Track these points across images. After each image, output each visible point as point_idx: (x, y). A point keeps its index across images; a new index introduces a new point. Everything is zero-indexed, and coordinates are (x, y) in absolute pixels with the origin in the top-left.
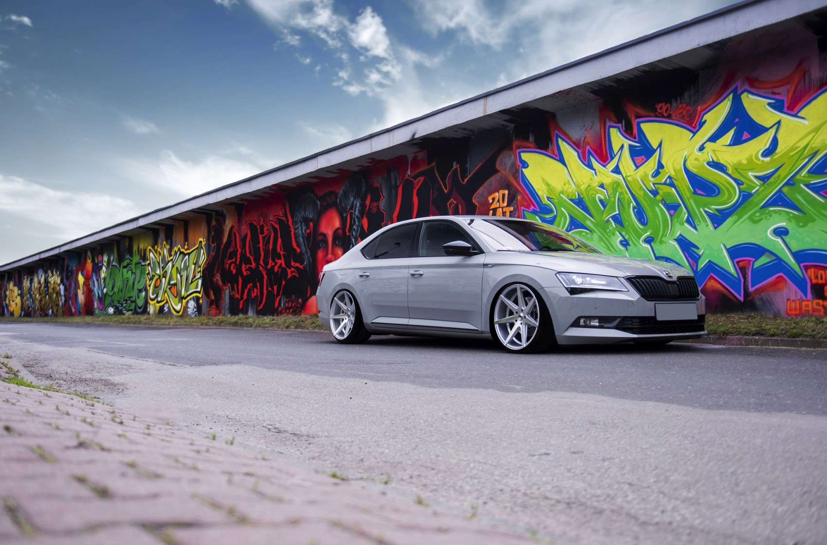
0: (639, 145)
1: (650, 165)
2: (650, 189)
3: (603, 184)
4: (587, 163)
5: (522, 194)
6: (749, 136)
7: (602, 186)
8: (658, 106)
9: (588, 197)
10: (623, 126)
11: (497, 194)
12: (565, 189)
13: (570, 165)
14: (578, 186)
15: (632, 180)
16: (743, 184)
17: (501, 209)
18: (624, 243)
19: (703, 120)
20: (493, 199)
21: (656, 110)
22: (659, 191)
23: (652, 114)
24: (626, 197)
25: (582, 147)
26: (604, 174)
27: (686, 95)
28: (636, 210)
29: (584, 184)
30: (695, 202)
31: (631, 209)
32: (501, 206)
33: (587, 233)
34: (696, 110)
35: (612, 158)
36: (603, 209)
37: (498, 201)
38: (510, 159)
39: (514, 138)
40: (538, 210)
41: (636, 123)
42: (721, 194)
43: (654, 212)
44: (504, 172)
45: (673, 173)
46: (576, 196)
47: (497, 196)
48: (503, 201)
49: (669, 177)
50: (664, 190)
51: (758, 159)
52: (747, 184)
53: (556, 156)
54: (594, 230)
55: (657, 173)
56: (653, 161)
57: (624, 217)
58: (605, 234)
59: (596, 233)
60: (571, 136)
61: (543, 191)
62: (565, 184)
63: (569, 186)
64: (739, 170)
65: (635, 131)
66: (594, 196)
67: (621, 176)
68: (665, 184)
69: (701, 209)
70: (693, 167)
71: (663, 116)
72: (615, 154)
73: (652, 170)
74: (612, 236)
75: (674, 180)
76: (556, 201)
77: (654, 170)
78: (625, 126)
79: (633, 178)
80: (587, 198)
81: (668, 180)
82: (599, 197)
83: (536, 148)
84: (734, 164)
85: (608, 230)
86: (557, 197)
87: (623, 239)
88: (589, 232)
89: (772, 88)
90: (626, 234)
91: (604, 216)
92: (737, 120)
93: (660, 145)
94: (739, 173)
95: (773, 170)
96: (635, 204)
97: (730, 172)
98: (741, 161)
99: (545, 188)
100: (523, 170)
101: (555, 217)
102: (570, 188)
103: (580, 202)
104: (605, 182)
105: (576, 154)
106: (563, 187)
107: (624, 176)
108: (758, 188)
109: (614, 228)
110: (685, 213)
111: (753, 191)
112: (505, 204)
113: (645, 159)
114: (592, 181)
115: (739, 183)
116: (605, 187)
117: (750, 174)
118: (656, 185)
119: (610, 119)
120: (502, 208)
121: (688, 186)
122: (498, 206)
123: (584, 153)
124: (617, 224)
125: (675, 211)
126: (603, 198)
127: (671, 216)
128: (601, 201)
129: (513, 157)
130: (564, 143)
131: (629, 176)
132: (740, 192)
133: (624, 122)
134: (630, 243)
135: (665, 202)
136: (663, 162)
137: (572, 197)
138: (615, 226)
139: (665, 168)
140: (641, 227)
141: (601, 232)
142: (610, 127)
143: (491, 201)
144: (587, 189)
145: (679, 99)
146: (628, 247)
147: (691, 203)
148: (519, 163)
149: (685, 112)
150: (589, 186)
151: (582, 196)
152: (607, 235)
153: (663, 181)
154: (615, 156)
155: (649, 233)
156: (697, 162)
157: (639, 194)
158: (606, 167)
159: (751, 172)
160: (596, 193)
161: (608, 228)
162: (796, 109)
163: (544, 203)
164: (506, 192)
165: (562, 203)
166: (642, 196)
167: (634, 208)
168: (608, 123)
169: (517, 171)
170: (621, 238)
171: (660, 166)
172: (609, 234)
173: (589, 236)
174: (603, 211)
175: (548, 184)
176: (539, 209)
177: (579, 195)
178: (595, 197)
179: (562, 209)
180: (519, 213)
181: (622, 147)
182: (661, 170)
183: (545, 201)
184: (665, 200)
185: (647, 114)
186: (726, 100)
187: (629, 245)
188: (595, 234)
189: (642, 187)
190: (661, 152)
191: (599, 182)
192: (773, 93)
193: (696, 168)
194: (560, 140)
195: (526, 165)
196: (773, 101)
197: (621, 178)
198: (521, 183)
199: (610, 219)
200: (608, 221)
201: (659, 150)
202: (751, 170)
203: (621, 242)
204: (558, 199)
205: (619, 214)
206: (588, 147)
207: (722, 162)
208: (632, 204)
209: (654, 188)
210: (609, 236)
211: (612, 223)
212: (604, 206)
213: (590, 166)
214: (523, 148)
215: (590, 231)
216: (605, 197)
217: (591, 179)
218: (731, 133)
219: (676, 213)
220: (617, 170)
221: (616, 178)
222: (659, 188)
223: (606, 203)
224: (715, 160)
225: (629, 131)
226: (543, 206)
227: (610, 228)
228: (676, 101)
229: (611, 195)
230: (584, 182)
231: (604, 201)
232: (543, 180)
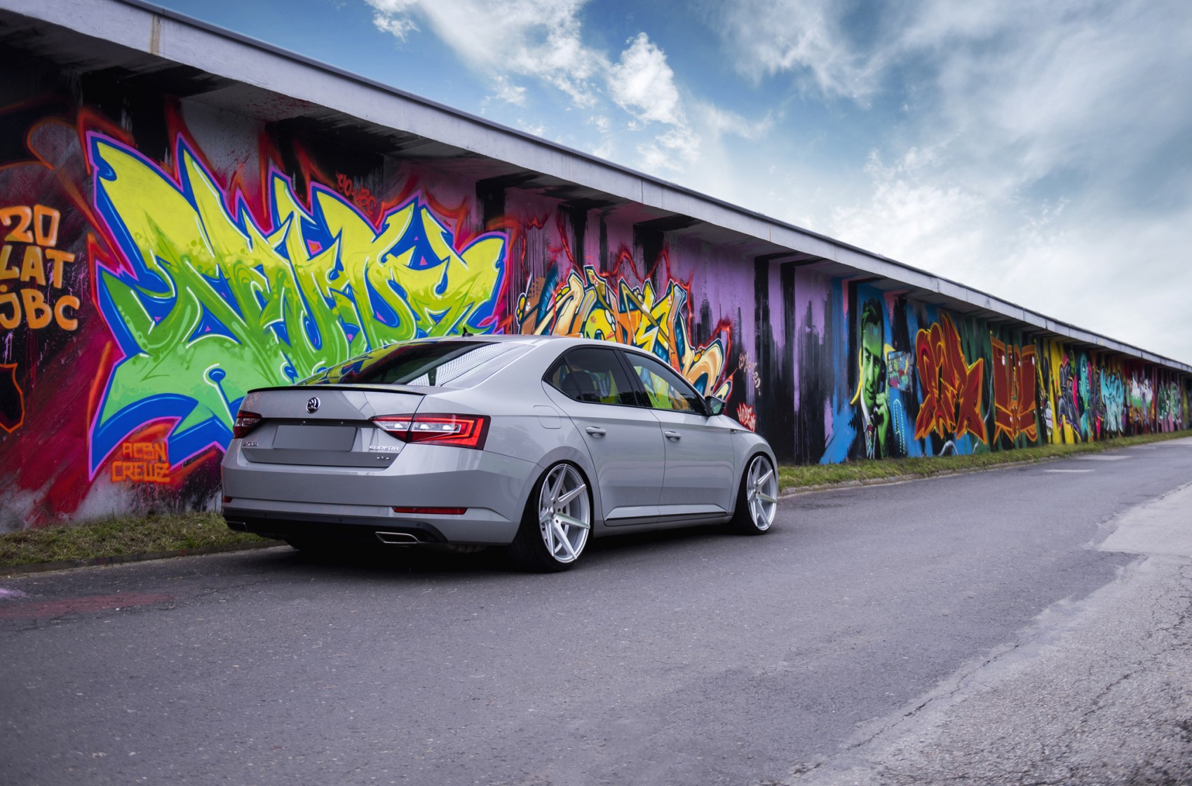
0: (314, 223)
1: (326, 261)
2: (326, 296)
3: (261, 266)
4: (237, 221)
5: (98, 232)
6: (426, 264)
7: (260, 268)
8: (340, 177)
9: (237, 280)
10: (294, 183)
11: (28, 210)
12: (195, 253)
13: (204, 211)
14: (220, 256)
15: (303, 274)
16: (419, 320)
17: (38, 250)
18: (290, 371)
19: (386, 223)
20: (16, 220)
21: (335, 181)
22: (337, 302)
23: (332, 185)
24: (295, 299)
25: (228, 187)
26: (263, 250)
27: (370, 178)
28: (307, 322)
29: (230, 254)
30: (375, 329)
31: (301, 320)
32: (39, 242)
33: (234, 345)
34: (379, 206)
35: (277, 229)
36: (261, 309)
37: (31, 228)
38: (68, 144)
39: (81, 101)
40: (136, 278)
41: (311, 188)
42: (400, 325)
43: (330, 331)
44: (50, 167)
45: (353, 283)
46: (215, 272)
47: (27, 215)
48: (46, 233)
49: (349, 286)
50: (342, 301)
51: (433, 295)
52: (423, 321)
53: (178, 181)
54: (245, 341)
55: (334, 276)
56: (331, 254)
57: (291, 330)
58: (263, 352)
59: (249, 346)
60: (208, 157)
61: (147, 240)
62: (194, 243)
63: (203, 251)
64: (418, 302)
65: (310, 198)
66: (248, 282)
67: (288, 261)
68: (343, 293)
69: (381, 341)
70: (375, 282)
71: (343, 194)
72: (282, 223)
73: (330, 268)
74: (273, 357)
75: (354, 292)
76: (176, 271)
77: (331, 269)
78: (296, 184)
79: (304, 271)
80: (235, 283)
81: (348, 289)
82: (255, 287)
83: (134, 147)
84: (413, 292)
85: (268, 347)
86: (176, 262)
87: (289, 366)
88: (236, 342)
89: (445, 215)
90: (294, 358)
91: (262, 322)
92: (416, 239)
93: (340, 235)
94: (417, 305)
95: (443, 311)
96: (306, 313)
97: (409, 301)
98: (418, 290)
99: (152, 236)
100: (103, 181)
101: (174, 301)
102: (205, 253)
103: (221, 285)
104: (265, 264)
105: (217, 195)
106: (191, 247)
107: (294, 264)
108: (431, 328)
109: (276, 344)
110: (364, 342)
111: (428, 331)
112: (52, 241)
113: (321, 249)
114: (245, 255)
115: (417, 319)
116: (265, 272)
117: (426, 309)
118: (333, 292)
119: (275, 163)
120: (44, 248)
121: (369, 306)
122: (31, 240)
123: (232, 200)
124: (281, 339)
125: (354, 336)
126: (261, 290)
127: (350, 342)
128: (258, 293)
129: (76, 141)
130: (194, 164)
131: (300, 267)
132: (418, 329)
133: (294, 176)
134: (299, 372)
135: (343, 320)
136: (343, 261)
137: (207, 271)
138: (278, 342)
139: (345, 271)
140: (314, 351)
141: (257, 348)
142: (275, 175)
143: (7, 222)
144: (235, 266)
145: (362, 179)
146: (295, 378)
147: (371, 328)
148: (92, 162)
149: (368, 202)
150: (239, 262)
151: (226, 277)
152: (266, 353)
153: (342, 289)
154: (282, 225)
155: (323, 362)
156: (379, 276)
157: (312, 300)
158: (268, 239)
159: (428, 308)
160: (250, 278)
161: (269, 343)
162: (461, 249)
163: (149, 267)
164: (56, 215)
165: (189, 280)
166: (316, 303)
167: (305, 319)
168: (273, 168)
169: (87, 177)
170: (286, 363)
171: (339, 266)
172: (269, 353)
173: (237, 350)
174: (262, 312)
175: (158, 231)
176: (138, 278)
177: (220, 272)
178: (249, 284)
179: (188, 288)
180: (89, 273)
181: (291, 216)
182: (339, 272)
183: (152, 263)
184: (344, 318)
185: (327, 181)
186: (408, 208)
187: (297, 376)
188: (247, 348)
189: (315, 289)
190: (341, 246)
191: (256, 261)
192: (445, 222)
193: (377, 284)
194: (187, 157)
195: (111, 174)
196: (445, 232)
197: (289, 265)
198: (96, 206)
199: (271, 328)
200: (268, 330)
201: (338, 241)
202: (427, 305)
203: (286, 369)
204: (178, 267)
205: (284, 323)
206: (239, 193)
207: (403, 285)
208: (302, 311)
209: (331, 296)
210: (269, 357)
211: (274, 336)
212: (264, 305)
213: (243, 229)
214: (105, 133)
215: (240, 343)
216: (265, 290)
217: (243, 251)
218: (410, 252)
219: (355, 340)
220: (282, 250)
221: (281, 264)
222: (336, 297)
223: (267, 300)
224: (396, 280)
225: (301, 194)
226: (146, 272)
227: (272, 344)
228: (359, 180)
229: (274, 288)
230: (232, 252)
231: (264, 295)
232: (150, 220)
